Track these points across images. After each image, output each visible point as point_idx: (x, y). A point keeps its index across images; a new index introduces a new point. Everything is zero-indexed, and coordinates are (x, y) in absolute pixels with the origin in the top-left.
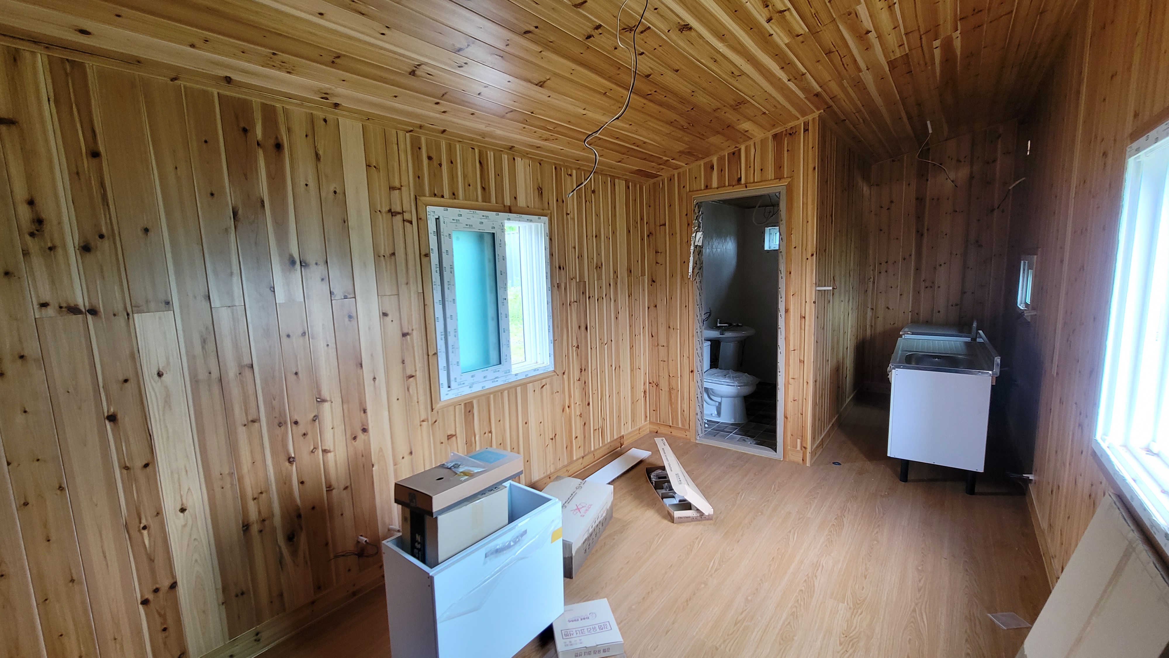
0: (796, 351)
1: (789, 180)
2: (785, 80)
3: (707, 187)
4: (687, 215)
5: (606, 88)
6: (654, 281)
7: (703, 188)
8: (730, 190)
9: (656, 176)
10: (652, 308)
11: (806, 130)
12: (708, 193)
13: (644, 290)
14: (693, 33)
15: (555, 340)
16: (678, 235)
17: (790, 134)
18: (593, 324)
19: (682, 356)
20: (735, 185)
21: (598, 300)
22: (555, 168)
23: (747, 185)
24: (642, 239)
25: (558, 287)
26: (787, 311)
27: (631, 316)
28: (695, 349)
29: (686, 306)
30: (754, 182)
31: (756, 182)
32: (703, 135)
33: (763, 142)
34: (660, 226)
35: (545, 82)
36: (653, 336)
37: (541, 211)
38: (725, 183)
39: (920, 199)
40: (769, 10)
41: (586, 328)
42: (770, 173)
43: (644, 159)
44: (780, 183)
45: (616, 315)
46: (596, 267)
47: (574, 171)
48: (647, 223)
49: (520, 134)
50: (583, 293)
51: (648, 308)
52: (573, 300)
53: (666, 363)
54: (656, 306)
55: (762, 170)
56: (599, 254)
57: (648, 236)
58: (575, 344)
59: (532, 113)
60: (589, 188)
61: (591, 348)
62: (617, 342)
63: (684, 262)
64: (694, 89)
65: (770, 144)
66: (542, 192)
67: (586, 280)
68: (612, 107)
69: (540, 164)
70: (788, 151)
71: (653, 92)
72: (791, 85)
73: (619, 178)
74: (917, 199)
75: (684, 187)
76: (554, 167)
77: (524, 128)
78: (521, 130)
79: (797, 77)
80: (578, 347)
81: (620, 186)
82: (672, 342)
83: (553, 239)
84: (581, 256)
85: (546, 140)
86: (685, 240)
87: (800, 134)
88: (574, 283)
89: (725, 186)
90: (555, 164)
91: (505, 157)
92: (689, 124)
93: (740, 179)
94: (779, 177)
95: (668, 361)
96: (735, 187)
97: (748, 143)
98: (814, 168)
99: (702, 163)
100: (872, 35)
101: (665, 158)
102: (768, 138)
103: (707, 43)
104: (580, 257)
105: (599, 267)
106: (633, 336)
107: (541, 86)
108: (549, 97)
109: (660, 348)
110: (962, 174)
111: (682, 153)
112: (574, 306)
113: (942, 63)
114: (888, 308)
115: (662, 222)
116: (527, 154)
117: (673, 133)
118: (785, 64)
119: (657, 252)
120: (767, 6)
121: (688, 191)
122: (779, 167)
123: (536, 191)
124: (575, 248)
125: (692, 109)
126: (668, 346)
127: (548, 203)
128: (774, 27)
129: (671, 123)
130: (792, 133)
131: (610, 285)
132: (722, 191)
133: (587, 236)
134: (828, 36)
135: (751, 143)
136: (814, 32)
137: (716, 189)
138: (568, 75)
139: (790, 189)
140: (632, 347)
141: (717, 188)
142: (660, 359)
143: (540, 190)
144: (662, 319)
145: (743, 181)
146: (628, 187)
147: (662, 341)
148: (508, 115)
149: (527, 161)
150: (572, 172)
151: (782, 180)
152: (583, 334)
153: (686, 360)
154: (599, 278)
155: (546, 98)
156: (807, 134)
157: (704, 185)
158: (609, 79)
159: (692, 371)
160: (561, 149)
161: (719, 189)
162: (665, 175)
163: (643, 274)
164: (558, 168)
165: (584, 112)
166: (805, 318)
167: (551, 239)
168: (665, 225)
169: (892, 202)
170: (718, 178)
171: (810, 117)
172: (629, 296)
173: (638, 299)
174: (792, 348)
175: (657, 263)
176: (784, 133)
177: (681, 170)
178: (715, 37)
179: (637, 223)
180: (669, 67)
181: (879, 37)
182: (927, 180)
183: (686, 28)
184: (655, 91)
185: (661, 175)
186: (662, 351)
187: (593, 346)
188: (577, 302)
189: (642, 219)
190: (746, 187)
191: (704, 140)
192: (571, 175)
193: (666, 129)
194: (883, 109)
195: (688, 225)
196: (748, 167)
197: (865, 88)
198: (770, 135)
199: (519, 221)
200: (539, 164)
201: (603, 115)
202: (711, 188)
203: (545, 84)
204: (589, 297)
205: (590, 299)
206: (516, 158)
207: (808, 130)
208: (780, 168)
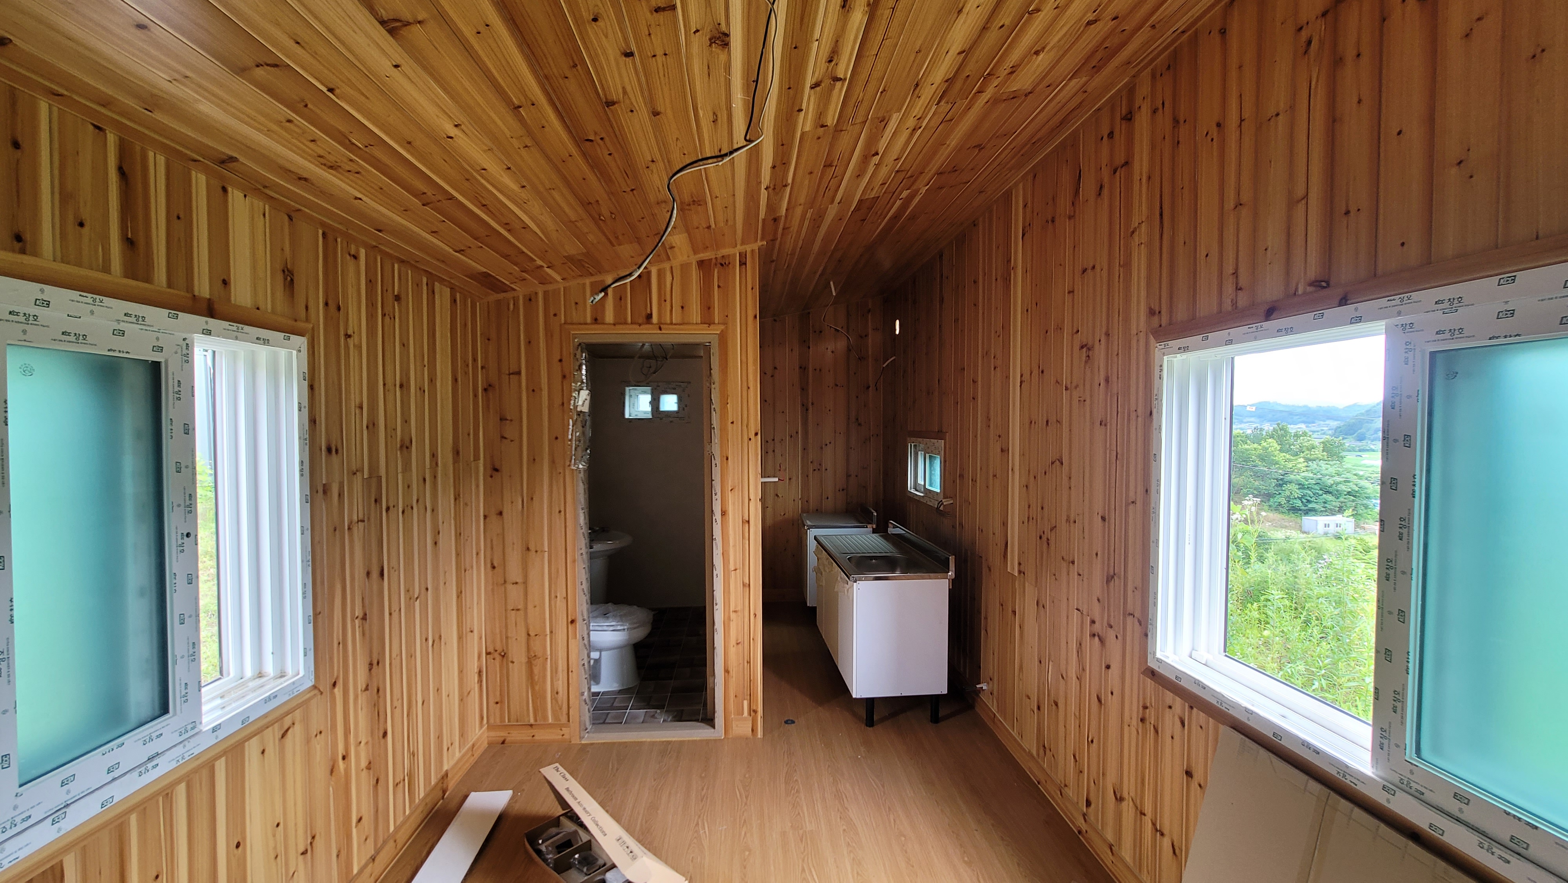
0: (738, 571)
1: (722, 327)
2: (763, 187)
3: (596, 320)
4: (560, 361)
5: (526, 97)
6: (496, 470)
7: (589, 320)
8: (636, 329)
9: (504, 289)
10: (492, 516)
11: (743, 264)
12: (597, 329)
13: (477, 486)
14: (723, 57)
15: (316, 614)
16: (545, 393)
17: (722, 265)
18: (394, 563)
19: (553, 597)
20: (643, 324)
21: (403, 512)
22: (324, 234)
23: (662, 326)
24: (476, 396)
25: (325, 492)
26: (724, 513)
27: (458, 535)
28: (578, 583)
29: (560, 512)
30: (671, 324)
31: (675, 324)
32: (617, 238)
33: (685, 267)
34: (509, 374)
35: (408, 24)
36: (494, 567)
37: (291, 322)
38: (626, 319)
39: (803, 369)
40: (828, 67)
41: (382, 574)
42: (695, 313)
43: (506, 257)
44: (707, 330)
45: (435, 536)
46: (401, 447)
47: (362, 252)
48: (482, 368)
49: (269, 132)
50: (376, 501)
51: (485, 517)
52: (355, 518)
53: (522, 612)
54: (501, 513)
55: (682, 307)
56: (406, 421)
57: (485, 390)
58: (358, 612)
59: (331, 90)
60: (390, 290)
61: (390, 614)
62: (436, 589)
63: (557, 438)
64: (658, 157)
65: (695, 274)
66: (292, 280)
67: (383, 472)
68: (514, 141)
69: (290, 218)
70: (719, 287)
71: (598, 138)
72: (764, 196)
73: (441, 281)
74: (801, 368)
75: (555, 315)
76: (320, 232)
77: (289, 121)
78: (279, 123)
79: (776, 188)
80: (364, 618)
81: (443, 295)
82: (533, 574)
83: (316, 386)
84: (372, 426)
85: (331, 167)
86: (558, 401)
87: (734, 267)
88: (358, 481)
89: (626, 323)
90: (323, 224)
91: (200, 181)
92: (611, 213)
93: (650, 316)
94: (708, 321)
95: (526, 608)
96: (643, 327)
97: (662, 266)
98: (755, 317)
99: (588, 281)
100: (876, 159)
101: (539, 262)
102: (692, 263)
103: (728, 83)
104: (371, 426)
105: (405, 447)
106: (461, 570)
107: (392, 32)
108: (396, 66)
109: (510, 587)
110: (841, 345)
111: (570, 259)
112: (359, 531)
113: (890, 219)
114: (777, 495)
115: (514, 368)
116: (265, 187)
117: (579, 224)
118: (780, 164)
119: (503, 419)
120: (830, 61)
121: (563, 322)
122: (707, 308)
123: (280, 277)
124: (361, 408)
125: (632, 190)
126: (525, 583)
127: (307, 308)
128: (812, 99)
129: (586, 204)
130: (724, 264)
131: (424, 480)
132: (621, 329)
133: (384, 385)
134: (845, 140)
135: (667, 266)
136: (838, 129)
137: (613, 327)
138: (468, 32)
139: (723, 338)
140: (459, 594)
141: (614, 325)
142: (510, 607)
143: (289, 277)
144: (513, 536)
145: (655, 319)
146: (455, 301)
147: (514, 572)
148: (260, 72)
149: (259, 204)
150: (358, 251)
151: (712, 327)
152: (375, 587)
153: (560, 604)
154: (407, 467)
155: (385, 66)
156: (744, 270)
157: (592, 316)
158: (545, 79)
159: (573, 622)
160: (356, 198)
161: (617, 327)
162: (521, 291)
163: (477, 458)
164: (330, 238)
165: (453, 132)
166: (748, 522)
167: (311, 387)
168: (519, 373)
169: (775, 368)
170: (615, 310)
171: (748, 248)
172: (455, 499)
174: (732, 567)
175: (503, 437)
176: (714, 261)
177: (550, 287)
178: (743, 78)
179: (468, 365)
180: (651, 100)
181: (877, 165)
182: (809, 348)
183: (721, 39)
184: (602, 139)
185: (514, 290)
186: (514, 592)
187: (395, 607)
188: (363, 521)
189: (475, 360)
190: (660, 329)
191: (614, 246)
192: (355, 257)
193: (572, 211)
194: (812, 258)
195: (564, 377)
196: (662, 300)
197: (819, 227)
198: (694, 259)
199: (236, 338)
200: (286, 218)
201: (485, 151)
202: (604, 324)
203: (404, 32)
204: (388, 509)
205: (390, 512)
206: (230, 189)
207: (745, 264)
208: (709, 308)
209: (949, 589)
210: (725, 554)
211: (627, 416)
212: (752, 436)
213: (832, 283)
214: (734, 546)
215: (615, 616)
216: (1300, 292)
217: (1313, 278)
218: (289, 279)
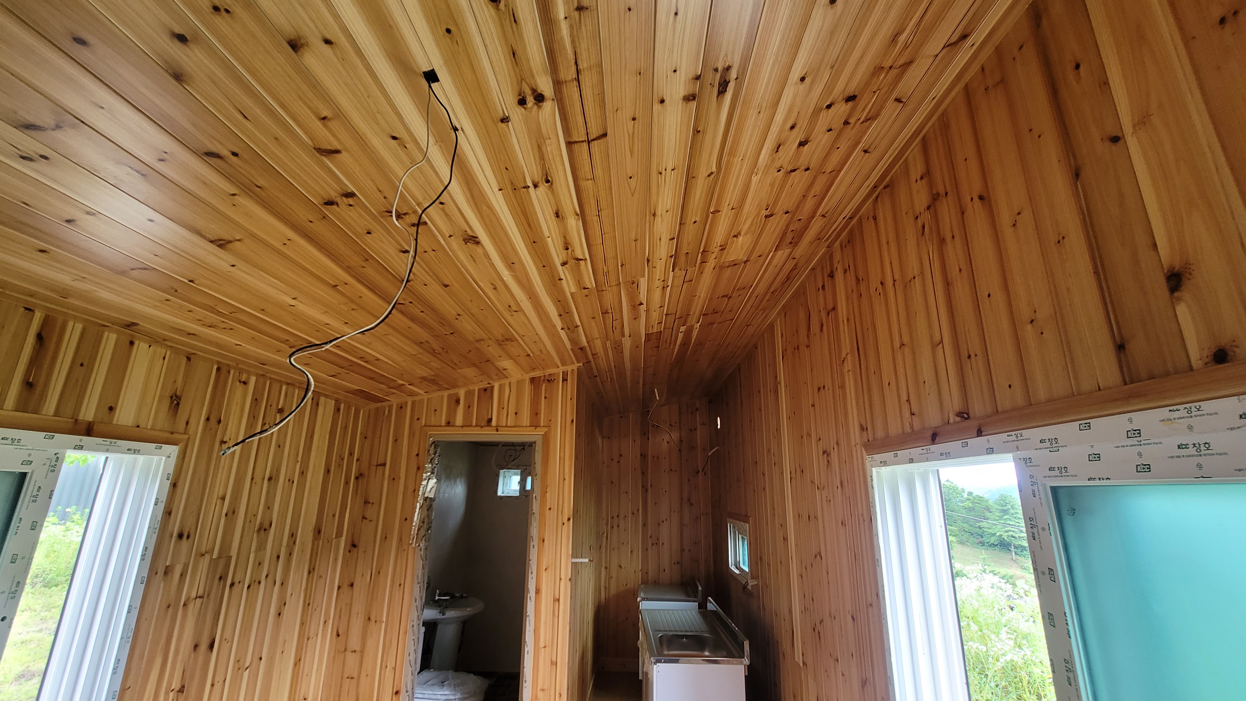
0: (547, 648)
1: (546, 429)
2: (559, 328)
3: (448, 424)
4: (418, 455)
5: (338, 279)
6: (354, 546)
7: (443, 423)
8: (477, 431)
9: (382, 400)
10: (345, 587)
11: (565, 380)
12: (450, 430)
13: (336, 560)
14: (479, 249)
15: (124, 689)
16: (402, 481)
17: (548, 381)
18: (227, 635)
19: (384, 667)
20: (484, 426)
21: (249, 587)
22: (218, 369)
23: (499, 428)
24: (347, 483)
25: (166, 573)
26: (538, 591)
27: (307, 605)
28: (406, 654)
29: (400, 585)
30: (506, 426)
31: (509, 427)
32: (455, 364)
33: (520, 383)
34: (377, 466)
35: (230, 242)
36: (338, 635)
37: (167, 435)
38: (471, 422)
39: (644, 456)
40: (567, 253)
41: (211, 646)
42: (525, 418)
43: (371, 379)
44: (534, 432)
45: (280, 607)
46: (259, 529)
47: (253, 379)
48: (358, 460)
49: (155, 307)
50: (220, 578)
51: (339, 587)
52: (194, 595)
53: (355, 681)
54: (352, 585)
55: (516, 413)
56: (268, 507)
57: (357, 478)
58: (176, 685)
59: (190, 281)
60: (274, 405)
61: (213, 685)
62: (271, 659)
63: (406, 519)
64: (461, 312)
65: (527, 388)
66: (178, 404)
67: (234, 553)
68: (342, 306)
69: (189, 359)
70: (545, 398)
71: (407, 302)
72: (563, 334)
73: (326, 396)
74: (641, 455)
75: (418, 419)
76: (215, 367)
77: (167, 300)
78: (161, 301)
79: (571, 328)
80: (181, 690)
81: (327, 407)
82: (370, 643)
83: (180, 485)
84: (232, 513)
85: (210, 326)
86: (411, 488)
87: (558, 382)
88: (204, 563)
89: (471, 426)
90: (218, 362)
91: (110, 340)
92: (443, 349)
93: (490, 420)
94: (535, 425)
95: (359, 677)
96: (484, 428)
97: (503, 382)
98: (572, 421)
99: (446, 394)
100: (643, 308)
101: (401, 382)
102: (525, 380)
103: (493, 265)
104: (230, 514)
105: (264, 529)
106: (304, 638)
107: (220, 246)
108: (233, 266)
109: (349, 655)
110: (675, 436)
111: (424, 379)
112: (194, 608)
113: (680, 345)
114: (620, 566)
115: (381, 461)
116: (164, 340)
117: (420, 356)
118: (564, 313)
119: (366, 502)
120: (567, 249)
121: (423, 424)
122: (535, 414)
123: (167, 402)
124: (223, 499)
125: (452, 333)
126: (362, 652)
127: (187, 423)
128: (566, 272)
129: (420, 344)
130: (550, 380)
131: (278, 557)
132: (467, 431)
133: (252, 479)
134: (609, 298)
135: (506, 382)
136: (599, 290)
137: (460, 428)
138: (278, 245)
139: (546, 438)
140: (298, 662)
141: (462, 427)
142: (346, 676)
143: (175, 401)
144: (359, 607)
145: (494, 423)
146: (339, 410)
147: (354, 642)
148: (135, 273)
149: (161, 351)
150: (249, 378)
151: (538, 429)
152: (201, 659)
153: (389, 674)
154: (261, 547)
155: (226, 267)
156: (565, 385)
157: (446, 420)
158: (348, 269)
159: (397, 693)
160: (237, 345)
161: (464, 428)
162: (394, 401)
163: (339, 535)
164: (224, 370)
165: (293, 302)
166: (559, 600)
167: (174, 485)
168: (384, 465)
169: (621, 455)
170: (464, 416)
171: (569, 368)
172: (309, 573)
173: (324, 577)
174: (542, 644)
175: (364, 518)
176: (542, 378)
177: (417, 398)
178: (503, 261)
179: (343, 459)
180: (437, 277)
181: (647, 311)
182: (649, 439)
183: (473, 240)
184: (411, 302)
185: (389, 400)
186: (352, 660)
187: (219, 678)
188: (200, 597)
189: (351, 454)
190: (497, 431)
191: (456, 370)
192: (245, 383)
193: (412, 349)
194: (628, 373)
195: (418, 468)
196: (500, 408)
197: (622, 352)
198: (527, 377)
199: (108, 451)
200: (185, 359)
201: (323, 313)
202: (453, 426)
203: (230, 246)
204: (232, 585)
205: (234, 588)
206: (137, 343)
207: (567, 380)
208: (537, 414)
209: (746, 676)
210: (536, 631)
211: (500, 493)
212: (565, 521)
213: (656, 390)
214: (545, 623)
215: (449, 685)
216: (951, 421)
217: (958, 410)
218: (175, 402)
